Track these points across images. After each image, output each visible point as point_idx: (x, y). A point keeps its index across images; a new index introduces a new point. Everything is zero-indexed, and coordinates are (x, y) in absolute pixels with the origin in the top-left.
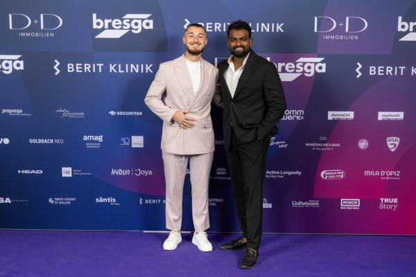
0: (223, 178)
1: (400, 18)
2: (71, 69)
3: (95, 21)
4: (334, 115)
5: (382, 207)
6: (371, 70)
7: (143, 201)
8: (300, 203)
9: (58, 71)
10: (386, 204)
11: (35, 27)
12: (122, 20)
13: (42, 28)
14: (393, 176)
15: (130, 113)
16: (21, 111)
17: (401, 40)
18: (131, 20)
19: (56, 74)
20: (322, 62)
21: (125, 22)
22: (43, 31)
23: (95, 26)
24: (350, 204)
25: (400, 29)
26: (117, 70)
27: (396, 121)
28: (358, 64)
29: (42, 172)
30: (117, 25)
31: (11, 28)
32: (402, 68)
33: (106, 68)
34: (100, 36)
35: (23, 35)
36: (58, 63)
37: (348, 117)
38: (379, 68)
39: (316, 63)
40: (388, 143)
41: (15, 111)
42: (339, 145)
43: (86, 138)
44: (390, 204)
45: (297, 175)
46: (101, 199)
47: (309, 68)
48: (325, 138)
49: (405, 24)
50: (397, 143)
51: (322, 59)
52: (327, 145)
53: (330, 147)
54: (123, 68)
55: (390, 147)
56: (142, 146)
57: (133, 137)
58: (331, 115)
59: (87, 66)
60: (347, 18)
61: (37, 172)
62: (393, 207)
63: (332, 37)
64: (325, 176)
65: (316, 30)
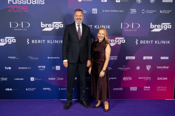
0: (89, 80)
1: (151, 24)
2: (33, 42)
3: (42, 24)
4: (128, 58)
5: (145, 90)
6: (141, 42)
7: (60, 89)
8: (116, 89)
9: (29, 43)
10: (146, 89)
11: (20, 27)
12: (52, 24)
13: (22, 27)
14: (148, 79)
15: (55, 58)
16: (15, 57)
17: (152, 31)
18: (55, 24)
19: (28, 44)
20: (124, 39)
21: (53, 25)
22: (23, 28)
23: (42, 26)
24: (134, 89)
25: (151, 27)
26: (50, 42)
27: (150, 60)
28: (137, 40)
29: (23, 79)
30: (50, 26)
31: (11, 27)
32: (152, 41)
33: (46, 42)
34: (44, 30)
35: (15, 30)
36: (28, 40)
37: (133, 58)
38: (144, 41)
39: (122, 40)
40: (147, 68)
41: (13, 57)
42: (130, 68)
43: (39, 67)
44: (147, 89)
45: (115, 79)
46: (45, 88)
47: (119, 41)
48: (125, 66)
49: (153, 25)
50: (150, 67)
51: (124, 38)
52: (125, 68)
53: (126, 69)
54: (52, 42)
55: (147, 69)
56: (60, 69)
57: (56, 66)
58: (127, 58)
59: (39, 41)
60: (133, 24)
61: (21, 79)
62: (148, 90)
63: (127, 30)
64: (125, 79)
65: (121, 28)
